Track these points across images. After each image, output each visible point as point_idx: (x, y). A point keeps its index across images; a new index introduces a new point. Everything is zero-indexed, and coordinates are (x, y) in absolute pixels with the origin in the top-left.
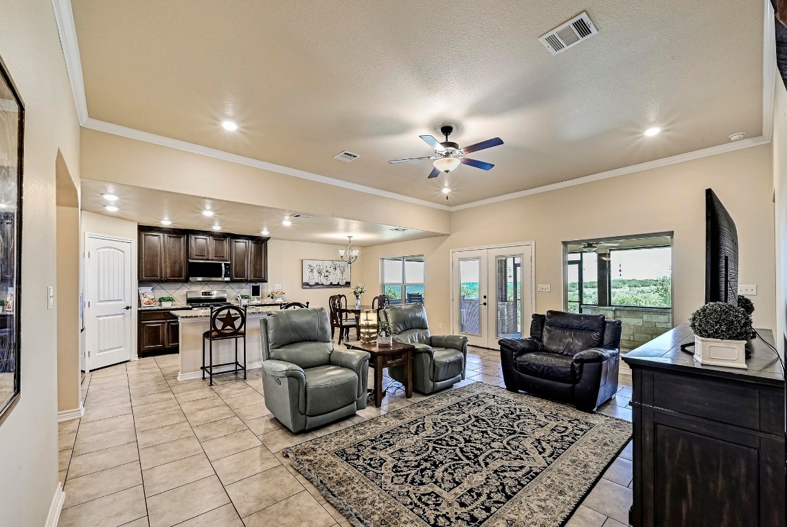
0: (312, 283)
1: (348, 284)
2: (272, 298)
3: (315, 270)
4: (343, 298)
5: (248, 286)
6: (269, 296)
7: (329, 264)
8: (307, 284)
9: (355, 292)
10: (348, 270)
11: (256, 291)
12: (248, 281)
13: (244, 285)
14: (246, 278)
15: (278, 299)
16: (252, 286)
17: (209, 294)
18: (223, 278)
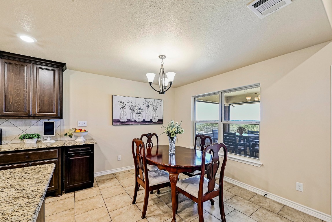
0: (124, 120)
1: (160, 121)
2: (70, 136)
3: (127, 107)
4: (154, 137)
5: (39, 123)
6: (66, 135)
7: (141, 101)
8: (119, 121)
9: (168, 132)
10: (160, 108)
11: (49, 129)
12: (31, 117)
13: (34, 121)
14: (25, 112)
15: (79, 138)
16: (45, 122)
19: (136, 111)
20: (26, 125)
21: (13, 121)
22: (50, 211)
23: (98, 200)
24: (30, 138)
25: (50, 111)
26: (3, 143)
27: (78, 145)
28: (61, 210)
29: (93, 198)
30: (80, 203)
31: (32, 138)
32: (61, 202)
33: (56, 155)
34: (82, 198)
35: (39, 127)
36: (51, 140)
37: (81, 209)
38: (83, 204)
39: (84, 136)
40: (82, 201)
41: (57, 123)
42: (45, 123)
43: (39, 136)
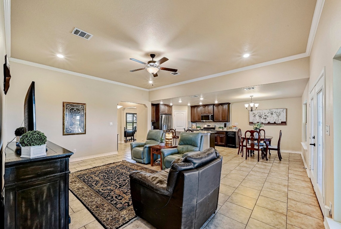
0: (255, 122)
1: (284, 123)
2: (231, 129)
3: (257, 116)
7: (267, 111)
8: (252, 123)
13: (222, 123)
14: (219, 120)
15: (234, 129)
16: (224, 123)
17: (209, 126)
18: (210, 121)
19: (263, 117)
20: (220, 124)
21: (217, 123)
25: (225, 119)
26: (216, 129)
31: (221, 128)
35: (223, 125)
36: (226, 129)
41: (228, 124)
43: (223, 128)
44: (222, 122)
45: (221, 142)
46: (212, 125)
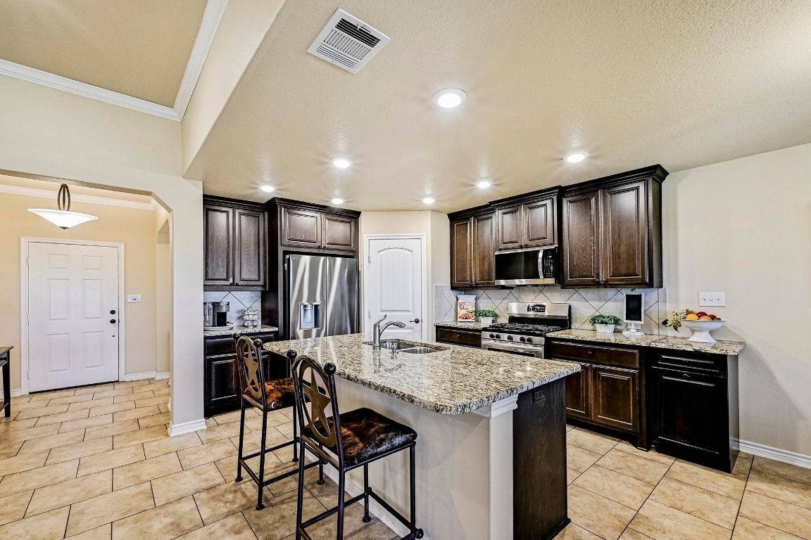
2: (673, 326)
6: (665, 323)
11: (634, 310)
12: (601, 285)
13: (610, 292)
14: (593, 277)
15: (697, 334)
16: (627, 295)
17: (542, 308)
18: (541, 280)
20: (599, 301)
21: (583, 292)
22: (614, 464)
23: (721, 505)
24: (602, 323)
25: (631, 272)
26: (573, 326)
27: (682, 349)
28: (630, 474)
29: (710, 494)
30: (674, 485)
31: (606, 323)
32: (640, 461)
33: (634, 362)
34: (684, 478)
35: (619, 304)
36: (638, 330)
37: (667, 496)
38: (677, 490)
39: (711, 333)
40: (679, 485)
42: (628, 297)
43: (617, 321)
44: (612, 286)
45: (611, 410)
46: (554, 303)
